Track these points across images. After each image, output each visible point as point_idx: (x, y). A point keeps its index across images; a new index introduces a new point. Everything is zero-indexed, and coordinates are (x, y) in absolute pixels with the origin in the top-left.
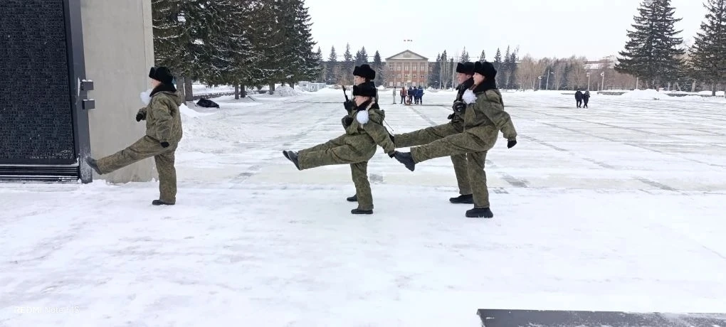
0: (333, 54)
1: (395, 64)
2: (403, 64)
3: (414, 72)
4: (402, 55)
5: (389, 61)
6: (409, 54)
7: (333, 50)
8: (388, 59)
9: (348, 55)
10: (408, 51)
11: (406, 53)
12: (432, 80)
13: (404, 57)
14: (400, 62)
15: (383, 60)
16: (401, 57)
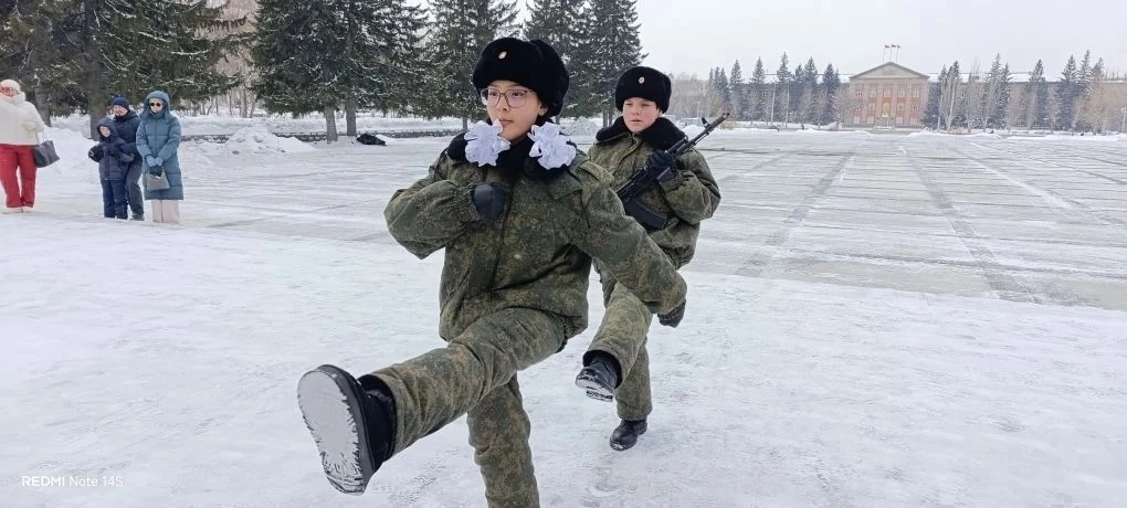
0: (759, 71)
1: (867, 87)
2: (880, 87)
3: (899, 100)
4: (880, 71)
5: (855, 82)
6: (893, 68)
7: (759, 64)
8: (853, 78)
9: (783, 72)
10: (890, 64)
11: (887, 68)
12: (929, 114)
13: (884, 74)
14: (874, 84)
15: (844, 79)
16: (878, 74)
